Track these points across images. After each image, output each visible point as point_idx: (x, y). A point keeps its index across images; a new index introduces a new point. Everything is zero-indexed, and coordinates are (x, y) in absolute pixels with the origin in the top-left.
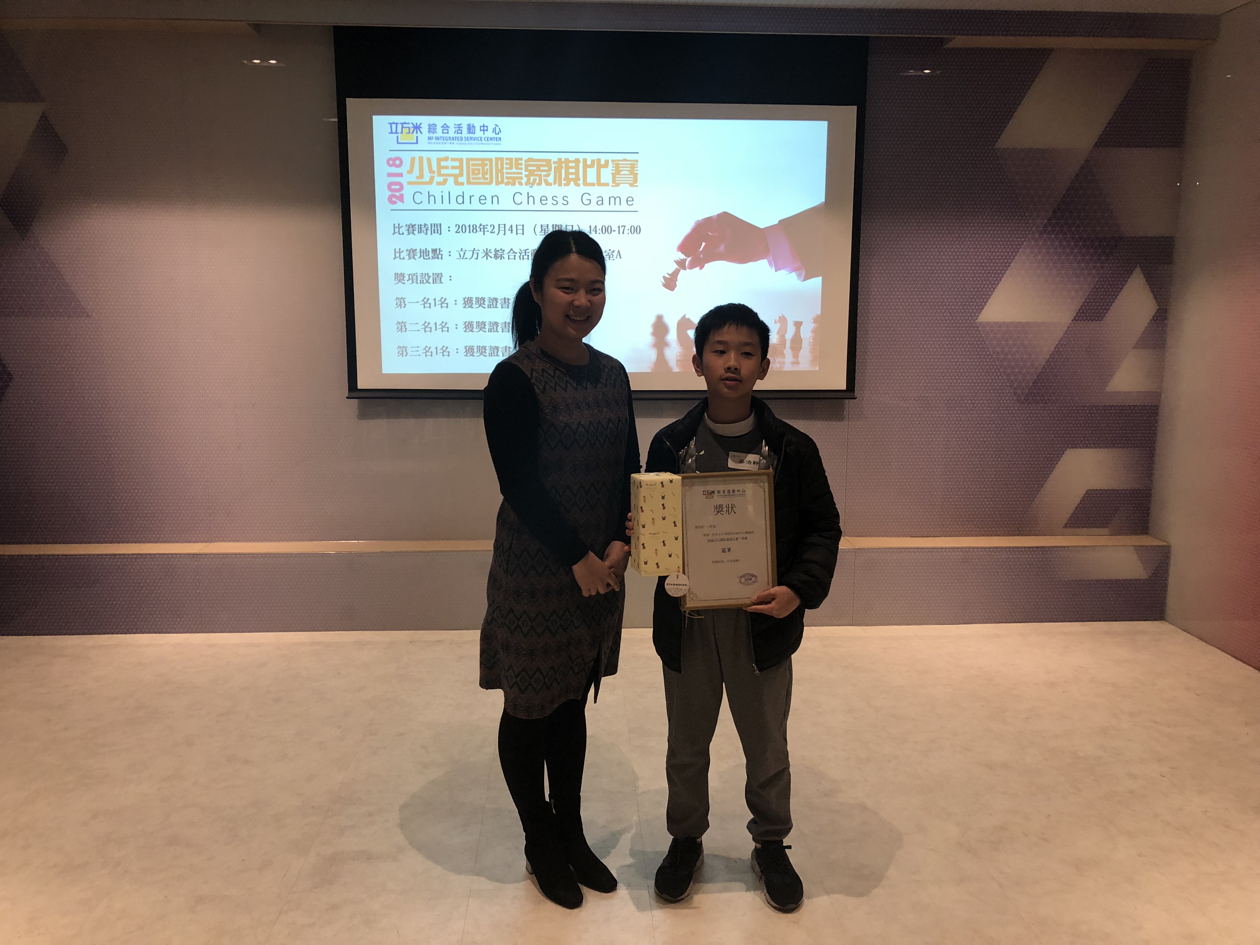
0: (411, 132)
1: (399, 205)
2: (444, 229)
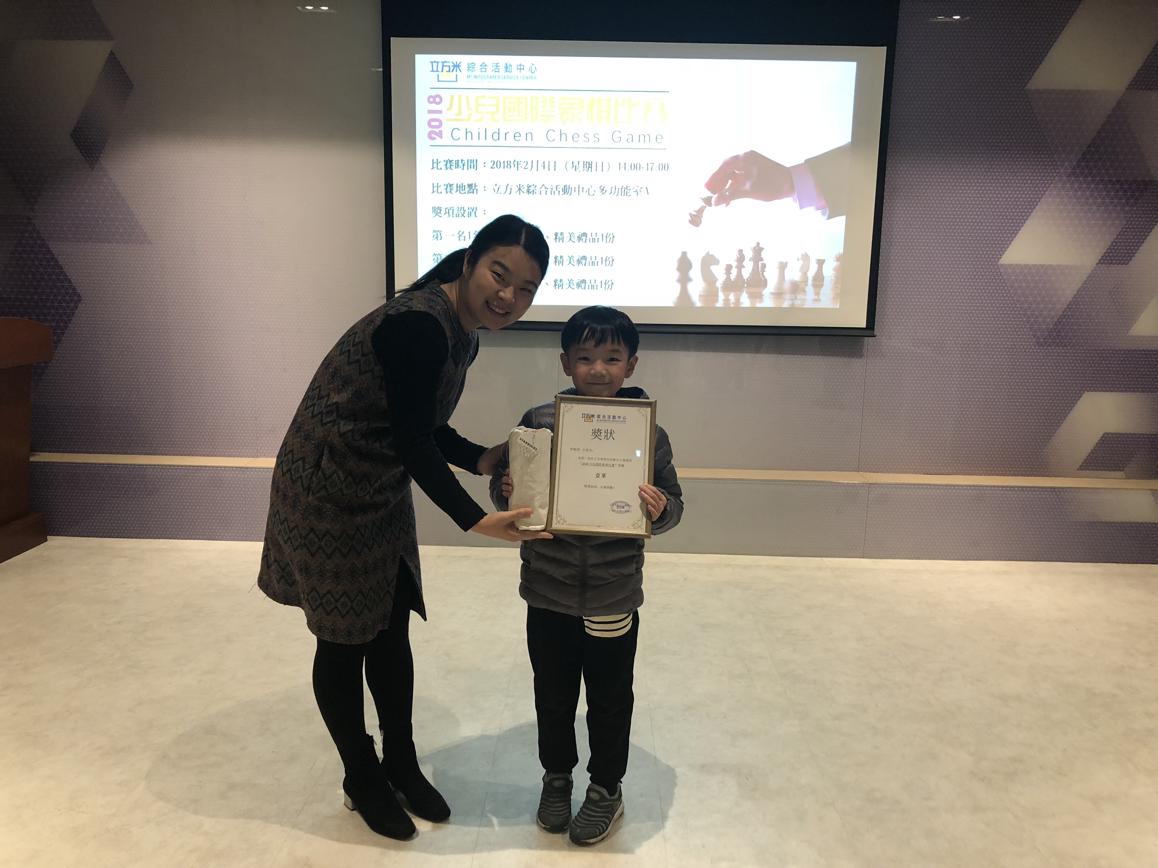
0: (451, 70)
1: (438, 141)
2: (480, 165)
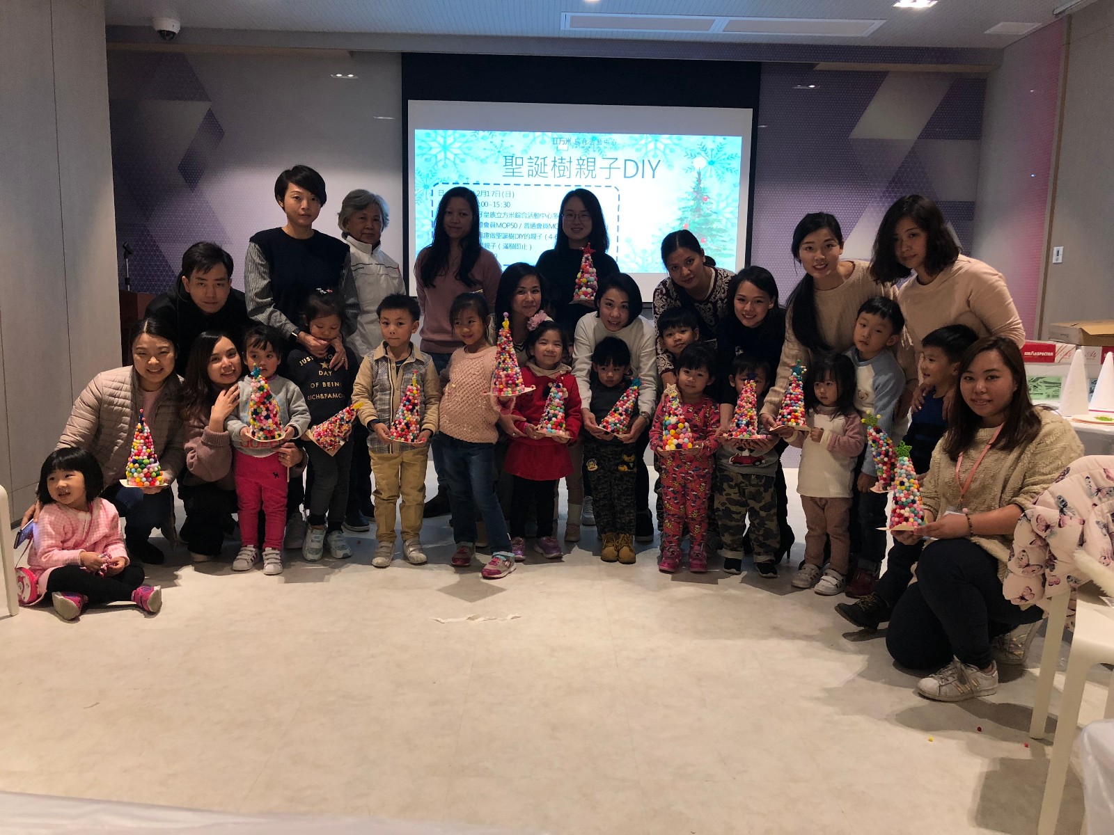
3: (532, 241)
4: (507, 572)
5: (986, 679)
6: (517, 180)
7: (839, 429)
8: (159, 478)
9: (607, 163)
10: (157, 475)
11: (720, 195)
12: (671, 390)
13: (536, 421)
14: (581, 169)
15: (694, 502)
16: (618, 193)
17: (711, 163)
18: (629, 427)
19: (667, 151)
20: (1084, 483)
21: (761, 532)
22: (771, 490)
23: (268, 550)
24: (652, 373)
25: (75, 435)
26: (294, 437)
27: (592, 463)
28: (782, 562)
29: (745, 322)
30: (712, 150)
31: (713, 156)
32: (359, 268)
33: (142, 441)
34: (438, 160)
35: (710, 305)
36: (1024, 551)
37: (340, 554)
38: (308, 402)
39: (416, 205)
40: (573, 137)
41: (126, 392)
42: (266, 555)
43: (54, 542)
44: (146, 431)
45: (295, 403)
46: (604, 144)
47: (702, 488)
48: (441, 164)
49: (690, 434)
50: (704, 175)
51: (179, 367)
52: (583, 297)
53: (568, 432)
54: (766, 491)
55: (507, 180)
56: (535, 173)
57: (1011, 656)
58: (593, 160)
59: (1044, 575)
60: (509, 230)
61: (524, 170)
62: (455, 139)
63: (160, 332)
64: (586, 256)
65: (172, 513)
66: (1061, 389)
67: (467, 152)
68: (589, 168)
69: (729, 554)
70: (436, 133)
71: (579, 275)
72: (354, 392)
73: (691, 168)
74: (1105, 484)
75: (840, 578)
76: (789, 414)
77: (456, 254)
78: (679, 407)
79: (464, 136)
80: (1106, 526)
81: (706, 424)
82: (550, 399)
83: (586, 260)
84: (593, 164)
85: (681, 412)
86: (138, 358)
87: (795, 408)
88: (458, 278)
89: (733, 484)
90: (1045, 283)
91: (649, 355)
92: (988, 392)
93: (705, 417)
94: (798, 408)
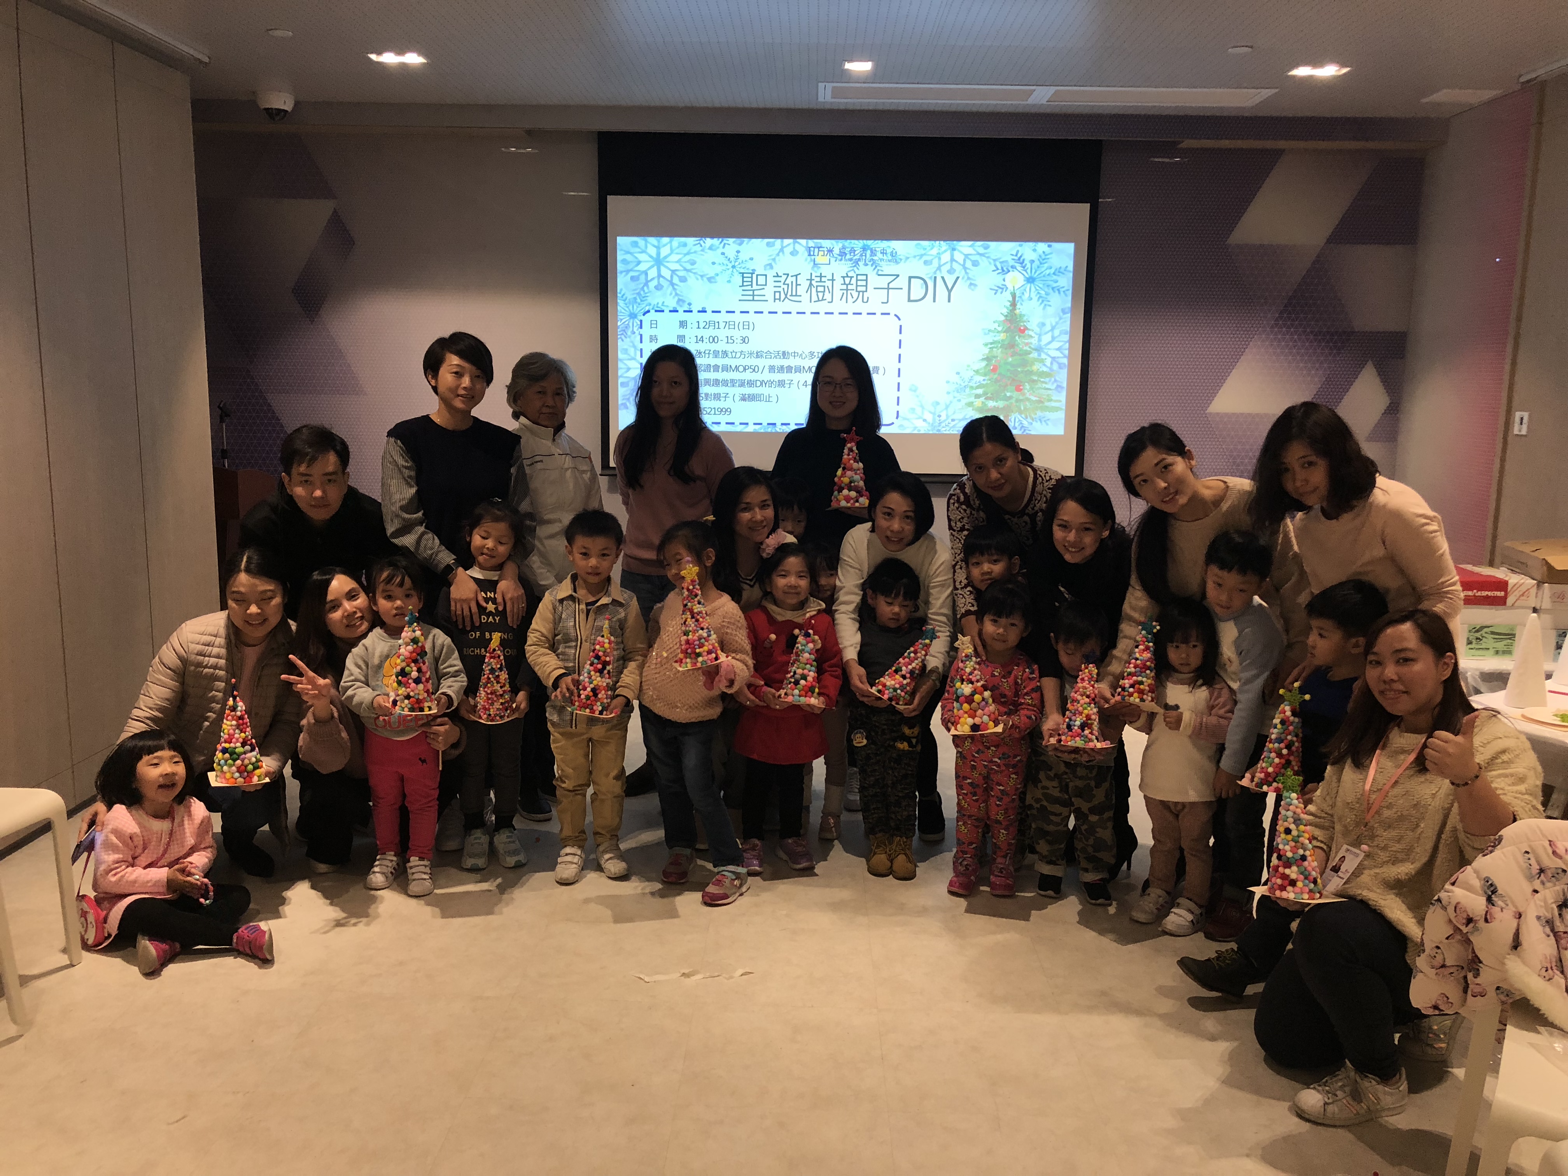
3: (779, 390)
4: (738, 894)
5: (1391, 1094)
6: (758, 306)
7: (1202, 705)
8: (258, 772)
9: (884, 282)
10: (256, 768)
11: (1043, 324)
12: (965, 644)
13: (778, 684)
14: (847, 290)
15: (1000, 800)
16: (900, 323)
17: (1030, 280)
18: (913, 694)
19: (969, 264)
20: (1521, 859)
21: (1091, 842)
22: (1106, 785)
23: (414, 860)
24: (945, 611)
25: (150, 709)
26: (447, 709)
27: (859, 735)
28: (1120, 875)
29: (1068, 557)
30: (1032, 262)
31: (1033, 271)
32: (537, 462)
33: (234, 723)
34: (649, 278)
35: (1026, 518)
36: (1438, 947)
37: (511, 861)
38: (462, 658)
39: (619, 341)
40: (836, 245)
41: (219, 649)
42: (411, 868)
43: (121, 856)
44: (239, 708)
45: (444, 662)
46: (879, 255)
47: (1011, 782)
48: (652, 285)
49: (992, 708)
50: (1020, 297)
51: (289, 610)
52: (843, 503)
53: (822, 698)
54: (1098, 786)
55: (745, 306)
56: (783, 296)
57: (1429, 1050)
58: (864, 278)
59: (1465, 977)
60: (748, 376)
61: (769, 292)
62: (672, 251)
63: (260, 571)
64: (849, 445)
65: (283, 808)
66: (1516, 643)
67: (689, 267)
68: (859, 289)
69: (1046, 869)
70: (646, 241)
71: (839, 472)
72: (528, 643)
73: (1003, 288)
74: (1551, 863)
75: (1198, 911)
76: (1132, 686)
77: (669, 438)
78: (975, 669)
79: (685, 245)
80: (1550, 923)
81: (1016, 694)
82: (797, 653)
83: (850, 452)
84: (864, 283)
85: (978, 677)
86: (234, 605)
87: (1140, 678)
88: (672, 473)
89: (1052, 774)
90: (1503, 460)
91: (943, 585)
92: (1400, 680)
93: (1016, 683)
94: (1144, 679)
